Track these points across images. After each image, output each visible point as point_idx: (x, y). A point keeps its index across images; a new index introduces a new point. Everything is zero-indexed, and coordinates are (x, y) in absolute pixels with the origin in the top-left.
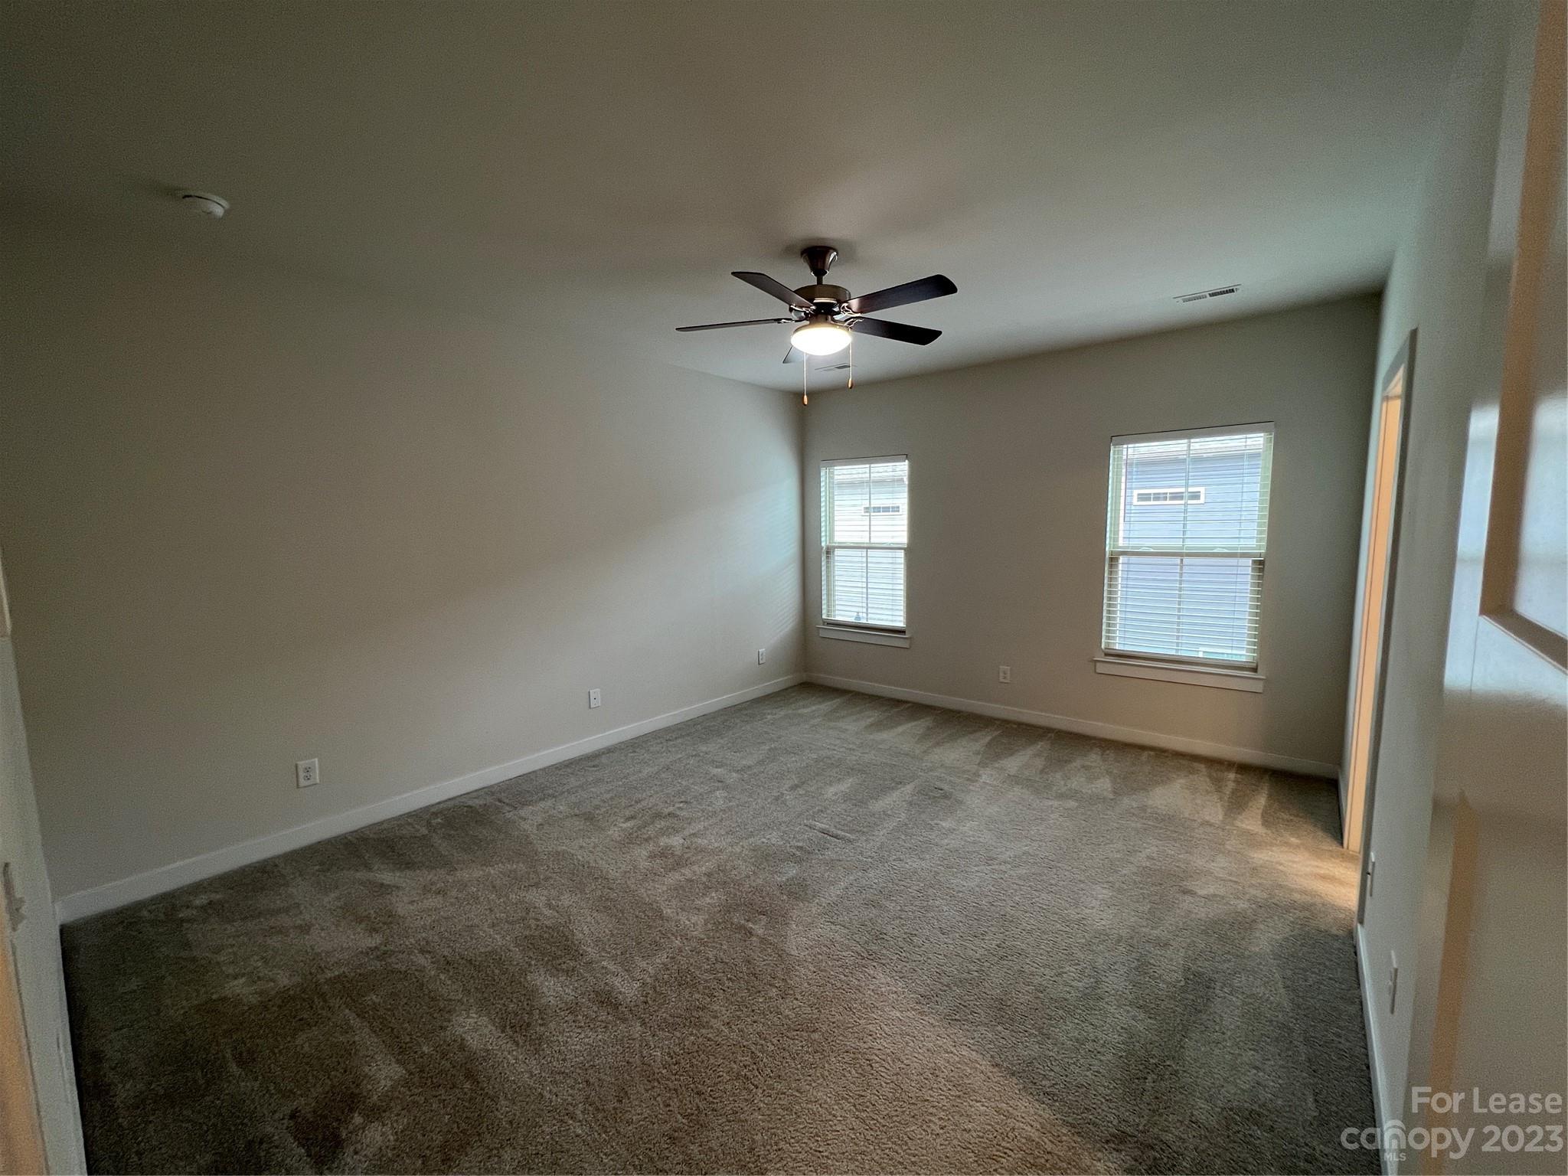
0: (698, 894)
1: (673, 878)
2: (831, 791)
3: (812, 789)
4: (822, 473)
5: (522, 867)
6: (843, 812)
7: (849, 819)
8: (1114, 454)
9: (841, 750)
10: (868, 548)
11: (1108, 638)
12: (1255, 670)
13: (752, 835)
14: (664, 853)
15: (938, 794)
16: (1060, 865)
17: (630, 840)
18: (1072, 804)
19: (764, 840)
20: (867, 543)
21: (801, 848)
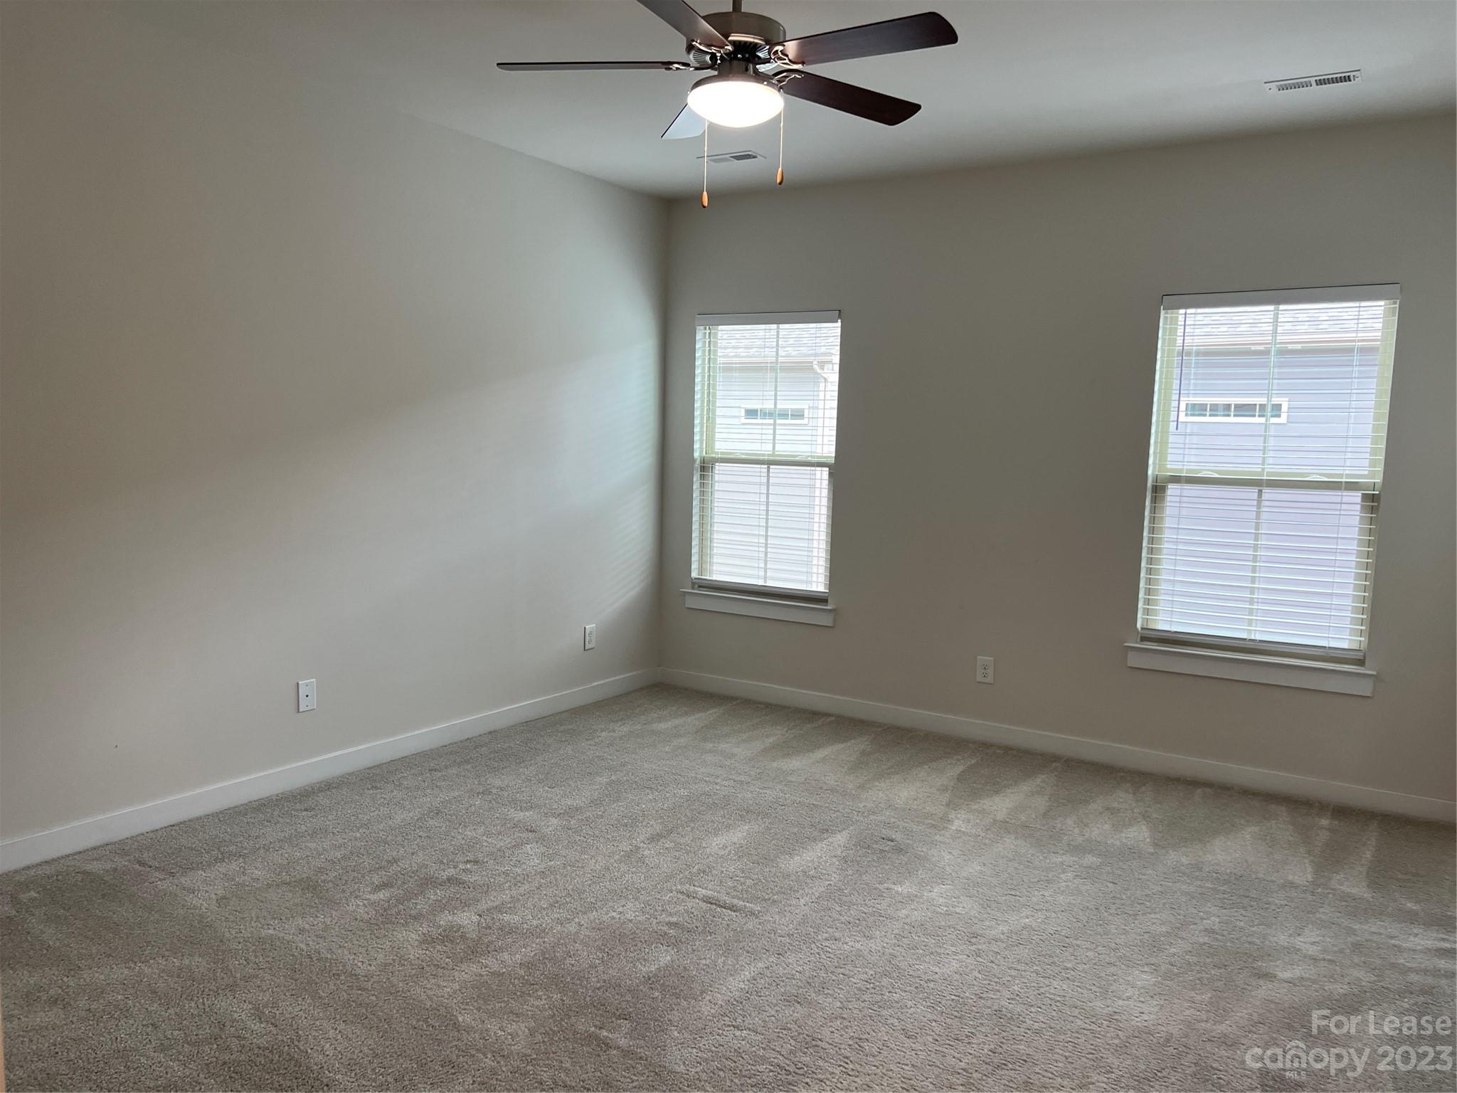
0: (515, 994)
1: (469, 971)
2: (715, 844)
3: (688, 839)
4: (699, 336)
5: (199, 963)
6: (738, 872)
7: (749, 882)
8: (1165, 323)
9: (727, 784)
10: (770, 463)
11: (1147, 612)
12: (1361, 662)
13: (592, 907)
14: (449, 936)
15: (887, 846)
16: (1078, 942)
17: (385, 919)
18: (1090, 859)
19: (614, 914)
20: (769, 455)
21: (675, 925)
